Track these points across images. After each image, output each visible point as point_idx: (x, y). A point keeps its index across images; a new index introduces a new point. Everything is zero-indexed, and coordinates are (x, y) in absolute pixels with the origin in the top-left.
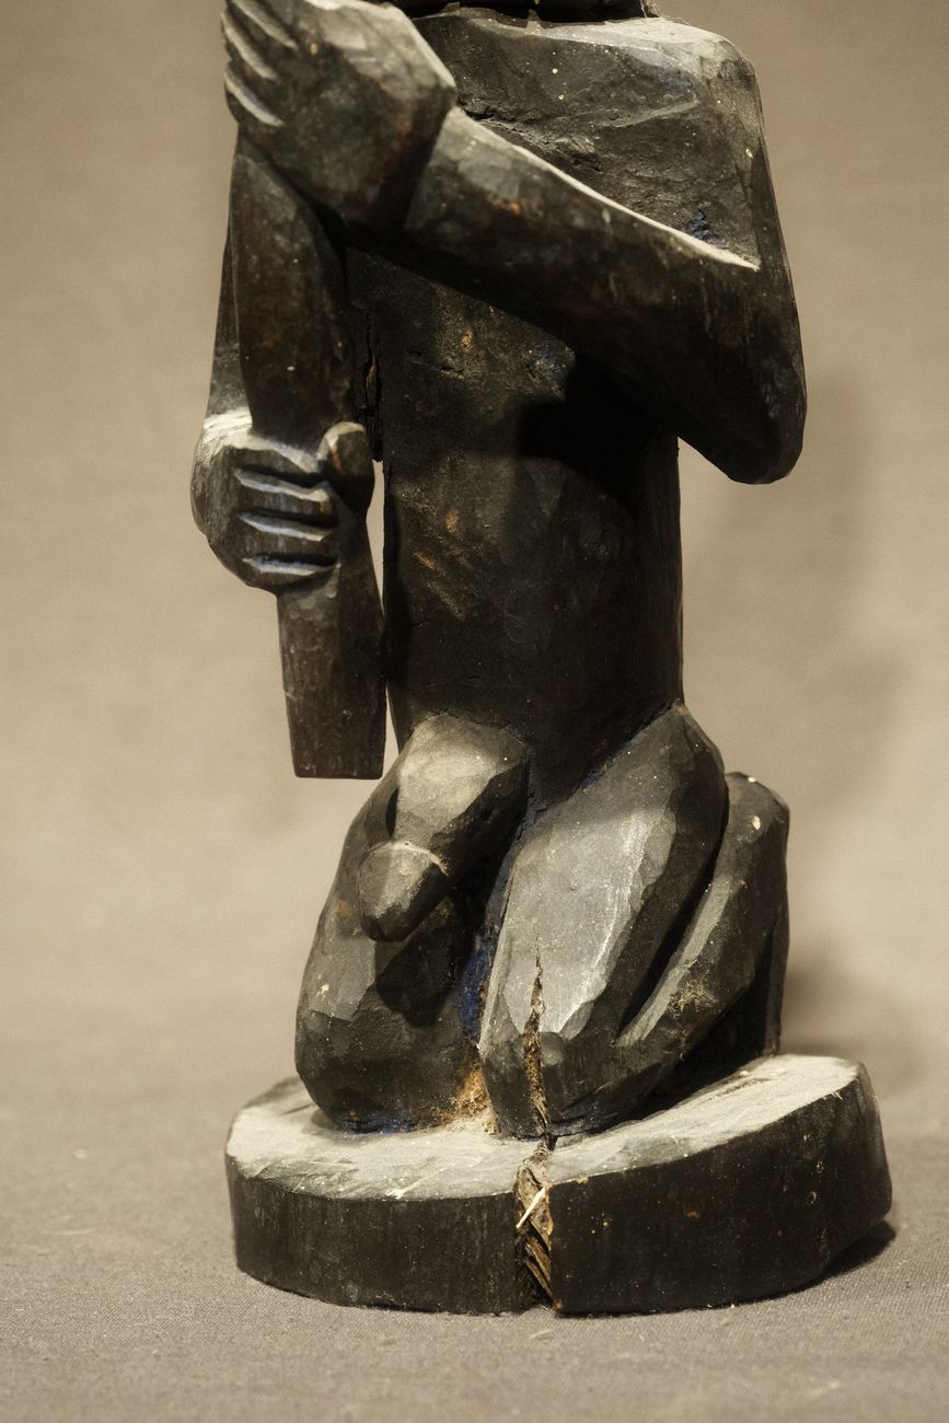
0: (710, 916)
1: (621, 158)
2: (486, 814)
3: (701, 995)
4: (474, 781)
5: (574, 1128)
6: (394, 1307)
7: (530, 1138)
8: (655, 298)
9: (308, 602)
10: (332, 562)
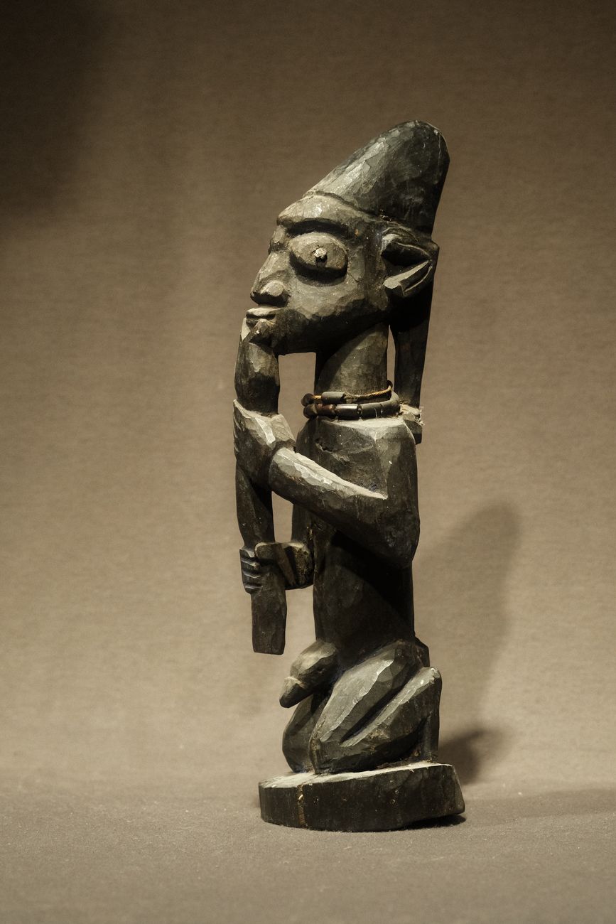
1: (356, 463)
2: (319, 669)
3: (384, 735)
6: (273, 823)
9: (254, 597)
10: (260, 585)
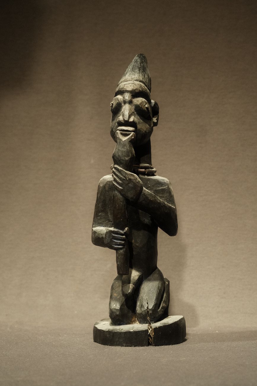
0: (165, 295)
3: (165, 305)
4: (137, 275)
5: (153, 322)
7: (146, 323)
8: (166, 211)
9: (121, 251)
10: (125, 246)
